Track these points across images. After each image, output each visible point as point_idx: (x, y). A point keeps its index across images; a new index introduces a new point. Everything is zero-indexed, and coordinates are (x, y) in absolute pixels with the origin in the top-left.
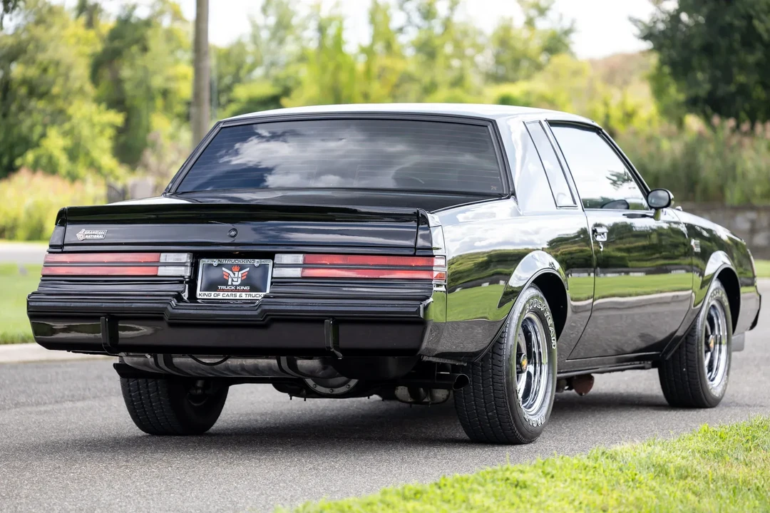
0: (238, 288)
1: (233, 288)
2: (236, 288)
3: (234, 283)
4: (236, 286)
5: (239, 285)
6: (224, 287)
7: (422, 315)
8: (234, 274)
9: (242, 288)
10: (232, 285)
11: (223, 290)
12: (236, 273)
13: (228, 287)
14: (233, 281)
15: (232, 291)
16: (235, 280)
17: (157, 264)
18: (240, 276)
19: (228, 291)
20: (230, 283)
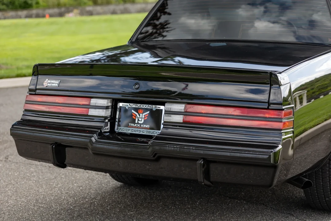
0: (142, 126)
1: (139, 125)
2: (140, 126)
3: (139, 122)
4: (141, 124)
5: (142, 124)
6: (133, 125)
7: (272, 161)
8: (139, 115)
9: (145, 126)
10: (138, 123)
11: (132, 127)
12: (141, 115)
13: (135, 125)
14: (138, 120)
15: (138, 128)
16: (140, 119)
17: (89, 107)
18: (143, 117)
19: (135, 127)
20: (136, 122)
